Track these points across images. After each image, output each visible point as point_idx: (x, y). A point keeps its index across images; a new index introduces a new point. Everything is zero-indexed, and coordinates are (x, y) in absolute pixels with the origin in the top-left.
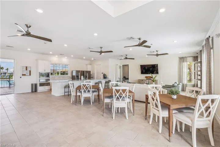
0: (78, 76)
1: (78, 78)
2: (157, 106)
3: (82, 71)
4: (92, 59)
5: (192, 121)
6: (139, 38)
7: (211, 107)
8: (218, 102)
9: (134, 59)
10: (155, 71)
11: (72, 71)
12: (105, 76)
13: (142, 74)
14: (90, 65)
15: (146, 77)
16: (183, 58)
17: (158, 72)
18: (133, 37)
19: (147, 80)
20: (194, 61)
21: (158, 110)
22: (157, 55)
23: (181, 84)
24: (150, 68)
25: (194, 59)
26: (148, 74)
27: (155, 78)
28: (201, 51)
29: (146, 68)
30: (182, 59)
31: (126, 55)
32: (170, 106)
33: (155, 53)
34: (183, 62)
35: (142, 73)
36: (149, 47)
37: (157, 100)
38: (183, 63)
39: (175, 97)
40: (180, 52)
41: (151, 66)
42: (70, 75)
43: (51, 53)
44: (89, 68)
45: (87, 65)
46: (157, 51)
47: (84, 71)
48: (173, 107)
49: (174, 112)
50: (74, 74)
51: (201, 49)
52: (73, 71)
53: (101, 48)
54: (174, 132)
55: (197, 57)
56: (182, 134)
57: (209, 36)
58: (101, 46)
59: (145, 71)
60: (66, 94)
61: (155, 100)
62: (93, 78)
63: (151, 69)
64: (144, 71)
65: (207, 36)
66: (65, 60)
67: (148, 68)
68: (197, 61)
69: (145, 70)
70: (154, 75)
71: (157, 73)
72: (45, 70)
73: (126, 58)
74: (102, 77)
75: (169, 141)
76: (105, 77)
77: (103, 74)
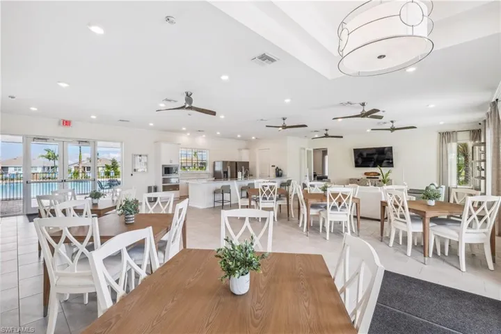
0: (226, 173)
1: (227, 177)
2: (403, 217)
3: (231, 162)
4: (253, 138)
5: (458, 233)
6: (362, 102)
7: (488, 213)
8: (499, 205)
9: (342, 137)
10: (385, 161)
11: (214, 162)
12: (280, 172)
13: (357, 168)
14: (247, 149)
15: (366, 174)
16: (448, 133)
17: (392, 163)
18: (352, 102)
19: (369, 180)
20: (474, 139)
21: (406, 223)
22: (393, 129)
23: (444, 187)
24: (373, 154)
25: (473, 137)
26: (368, 166)
27: (387, 175)
28: (485, 121)
29: (365, 154)
30: (446, 136)
31: (326, 130)
32: (425, 212)
33: (389, 126)
34: (449, 141)
35: (357, 165)
36: (381, 117)
37: (403, 208)
38: (449, 144)
39: (432, 203)
40: (442, 123)
41: (374, 151)
42: (209, 169)
43: (184, 129)
44: (244, 157)
45: (240, 150)
46: (392, 122)
47: (236, 163)
48: (430, 214)
49: (431, 224)
50: (219, 168)
51: (485, 118)
52: (216, 164)
53: (284, 119)
54: (431, 256)
55: (479, 131)
56: (445, 258)
57: (497, 100)
58: (284, 116)
59: (363, 162)
60: (217, 205)
61: (400, 207)
62: (252, 175)
63: (375, 156)
64: (360, 161)
65: (494, 100)
66: (201, 141)
67: (367, 155)
68: (480, 139)
69: (363, 158)
70: (385, 170)
71: (390, 164)
72: (171, 162)
73: (326, 136)
74: (273, 173)
75: (424, 264)
76: (279, 174)
77: (275, 168)
